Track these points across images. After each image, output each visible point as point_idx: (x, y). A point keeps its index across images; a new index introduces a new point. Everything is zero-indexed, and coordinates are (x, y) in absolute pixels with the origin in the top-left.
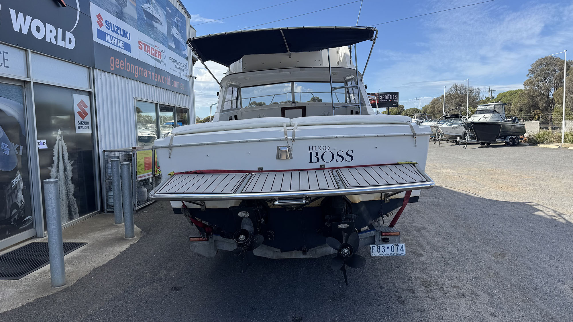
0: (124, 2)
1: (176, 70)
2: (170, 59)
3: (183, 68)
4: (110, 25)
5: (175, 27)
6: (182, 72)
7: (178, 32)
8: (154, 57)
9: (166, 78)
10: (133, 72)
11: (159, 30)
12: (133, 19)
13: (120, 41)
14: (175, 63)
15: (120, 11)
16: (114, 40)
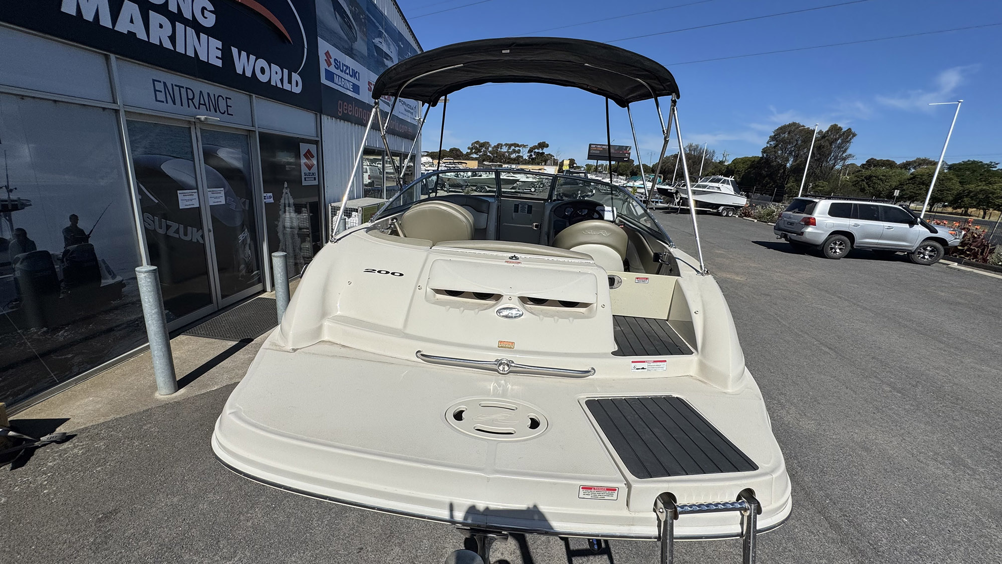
0: (354, 36)
1: (406, 113)
2: (399, 101)
4: (339, 64)
6: (411, 115)
12: (363, 56)
13: (349, 82)
14: (404, 105)
15: (350, 47)
16: (342, 82)
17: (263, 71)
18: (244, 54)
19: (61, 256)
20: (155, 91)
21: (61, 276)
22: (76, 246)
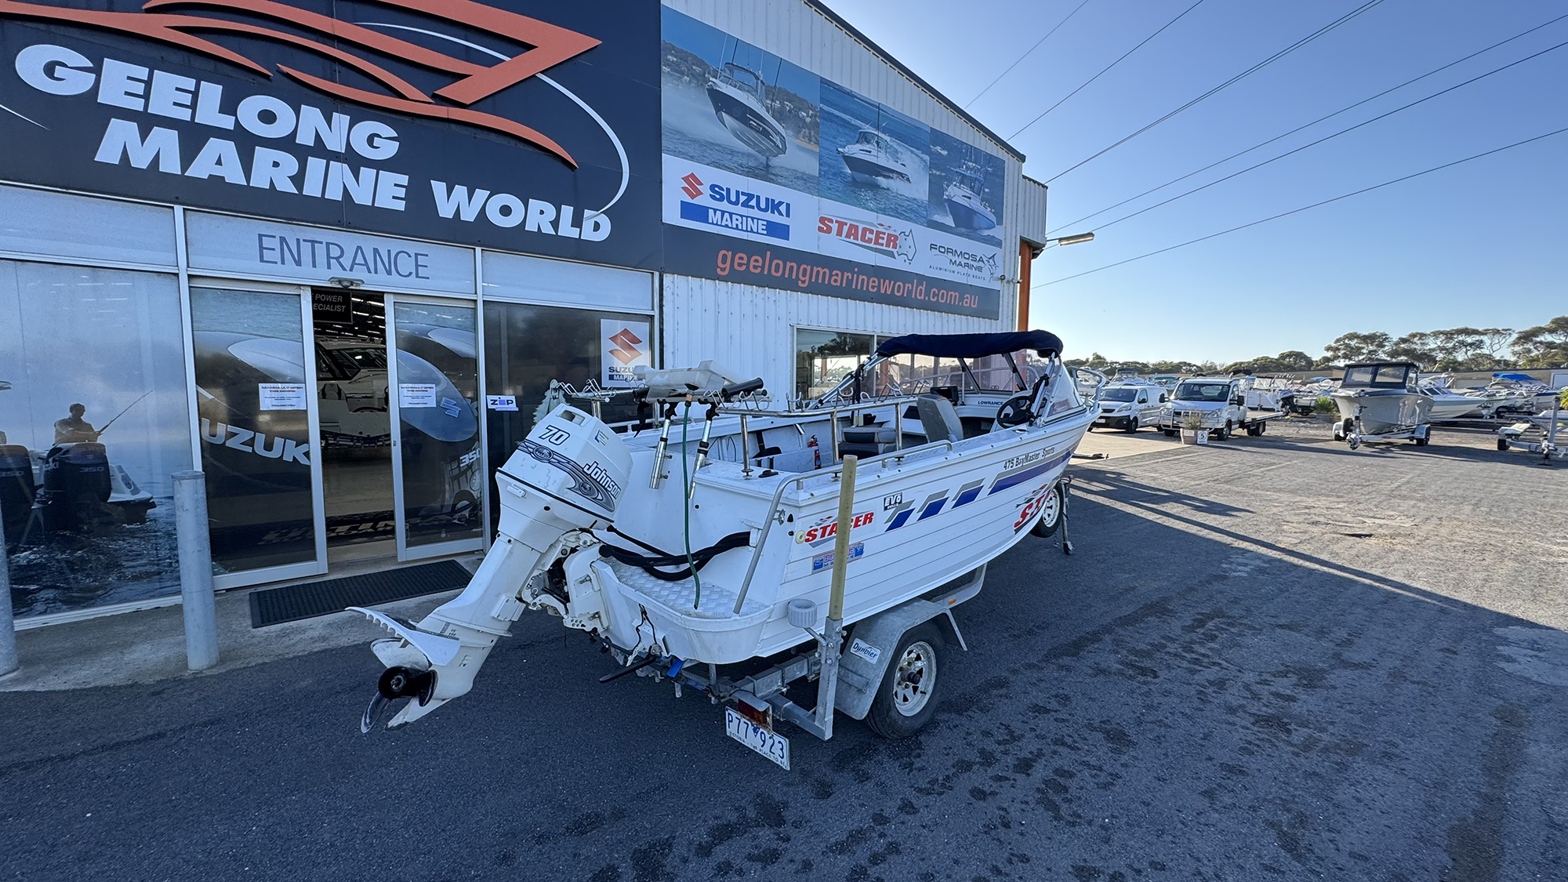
0: (778, 146)
1: (954, 267)
2: (931, 247)
3: (975, 264)
4: (724, 193)
5: (962, 182)
6: (973, 272)
7: (971, 192)
8: (872, 245)
9: (910, 285)
10: (794, 277)
11: (897, 193)
12: (804, 176)
13: (755, 221)
14: (950, 254)
15: (762, 163)
16: (734, 219)
17: (506, 211)
18: (460, 191)
19: (45, 455)
20: (261, 248)
21: (39, 480)
22: (74, 444)
